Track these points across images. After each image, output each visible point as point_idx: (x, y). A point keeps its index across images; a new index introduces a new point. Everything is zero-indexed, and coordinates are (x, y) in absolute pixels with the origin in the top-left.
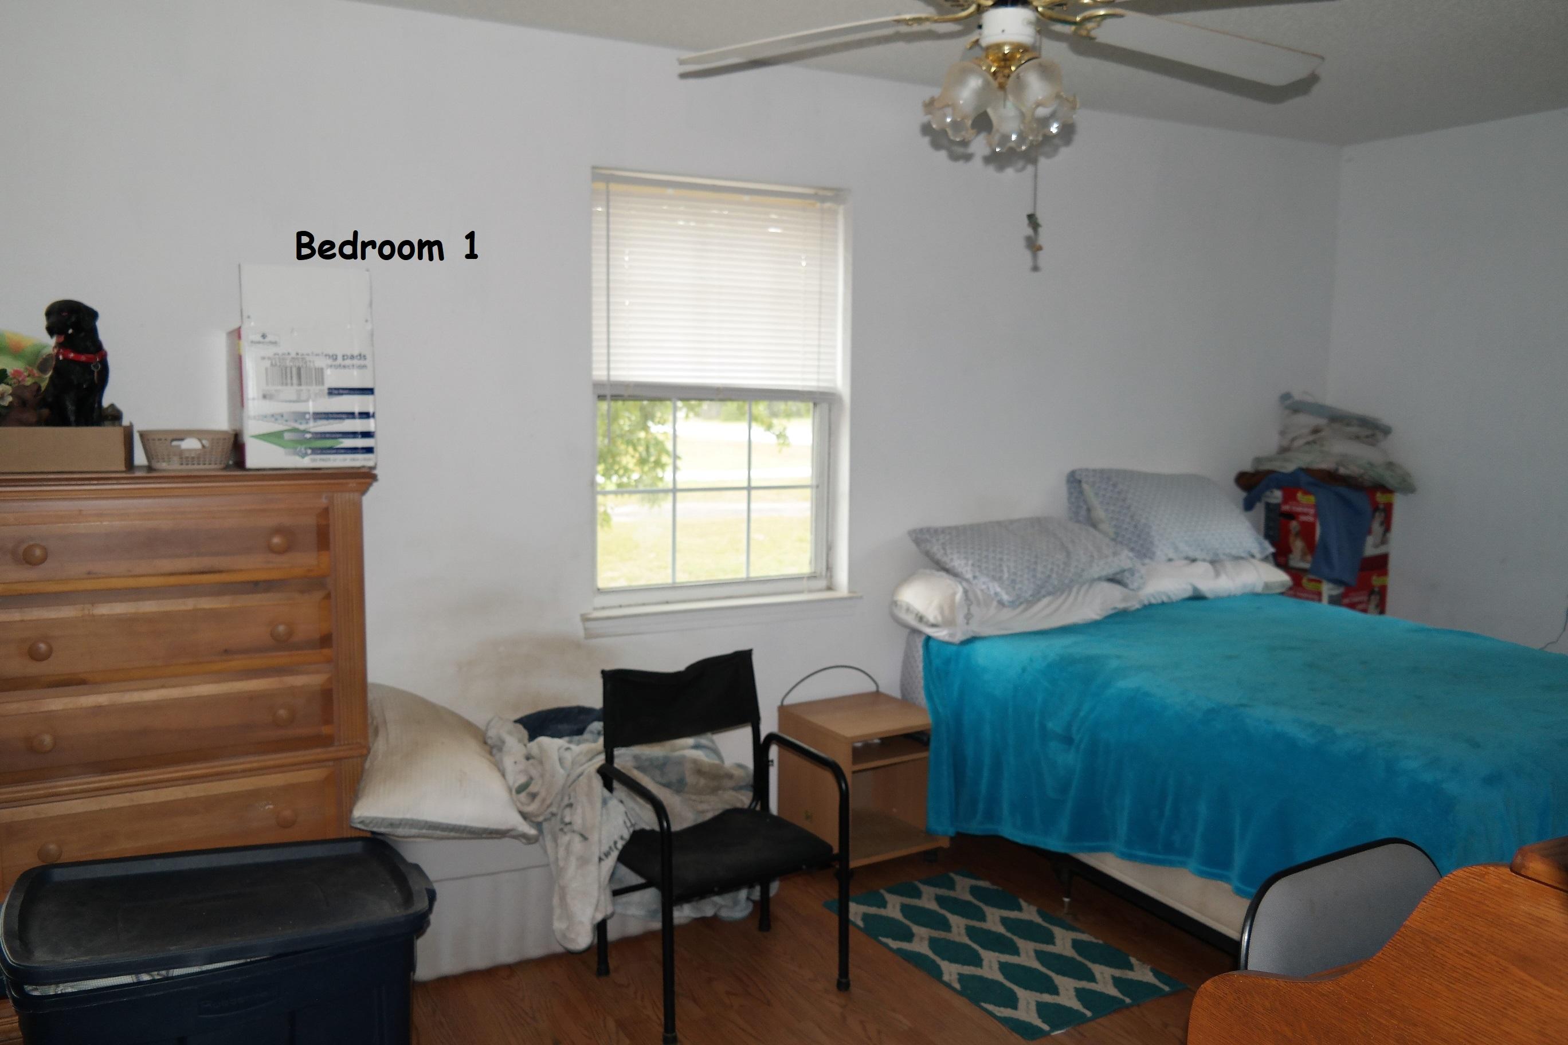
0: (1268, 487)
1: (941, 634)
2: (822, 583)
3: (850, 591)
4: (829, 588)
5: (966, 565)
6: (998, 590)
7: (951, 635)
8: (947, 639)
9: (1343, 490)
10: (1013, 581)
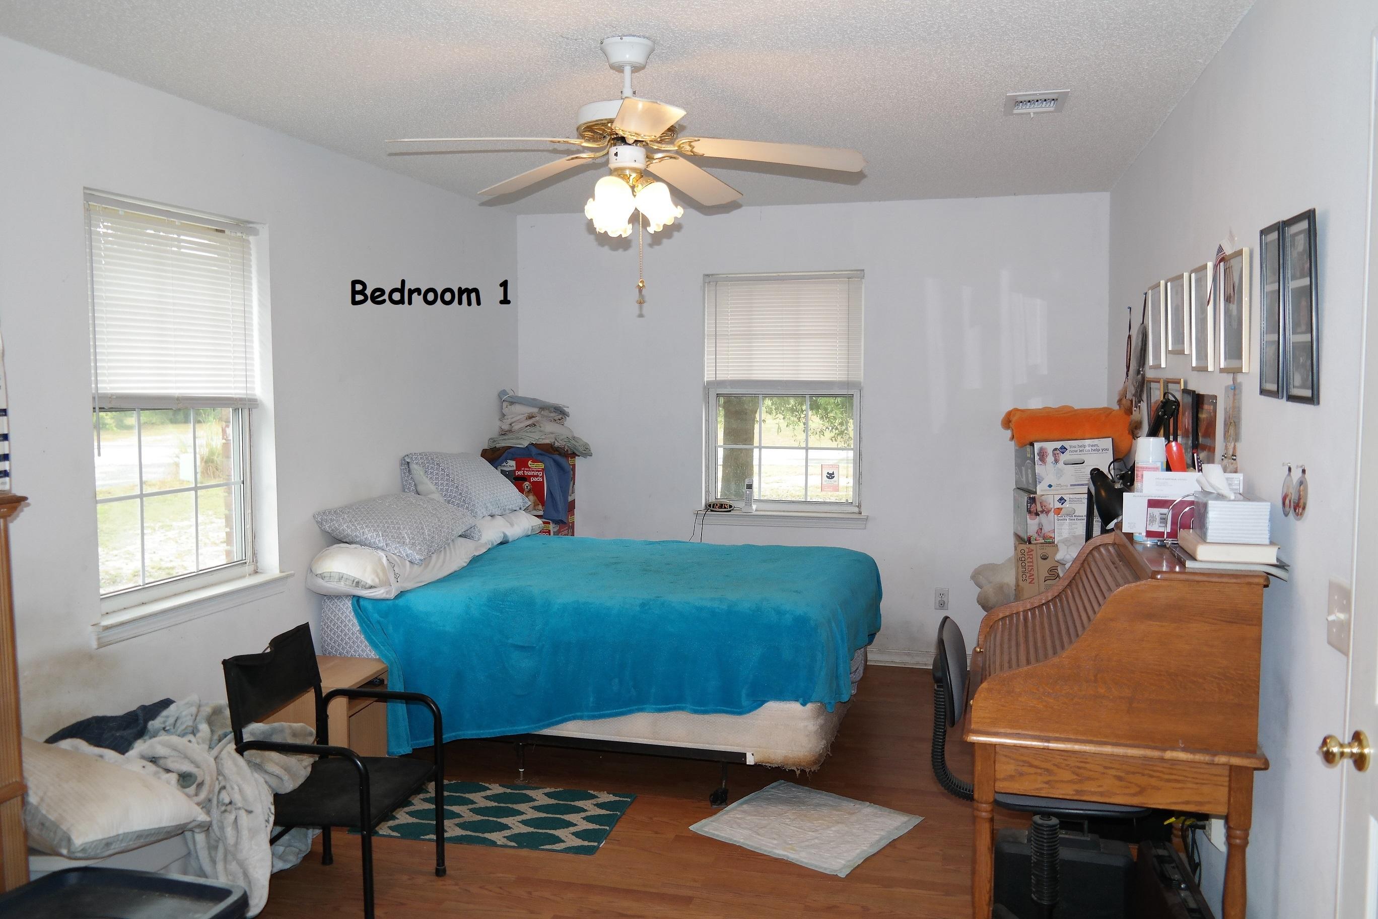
0: (506, 460)
1: (379, 593)
2: (248, 569)
3: (281, 572)
4: (256, 572)
5: (378, 535)
6: (409, 552)
7: (387, 593)
8: (384, 596)
9: (557, 457)
10: (413, 544)
